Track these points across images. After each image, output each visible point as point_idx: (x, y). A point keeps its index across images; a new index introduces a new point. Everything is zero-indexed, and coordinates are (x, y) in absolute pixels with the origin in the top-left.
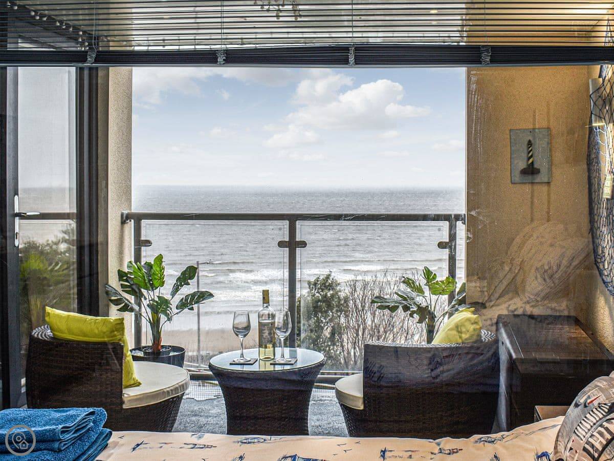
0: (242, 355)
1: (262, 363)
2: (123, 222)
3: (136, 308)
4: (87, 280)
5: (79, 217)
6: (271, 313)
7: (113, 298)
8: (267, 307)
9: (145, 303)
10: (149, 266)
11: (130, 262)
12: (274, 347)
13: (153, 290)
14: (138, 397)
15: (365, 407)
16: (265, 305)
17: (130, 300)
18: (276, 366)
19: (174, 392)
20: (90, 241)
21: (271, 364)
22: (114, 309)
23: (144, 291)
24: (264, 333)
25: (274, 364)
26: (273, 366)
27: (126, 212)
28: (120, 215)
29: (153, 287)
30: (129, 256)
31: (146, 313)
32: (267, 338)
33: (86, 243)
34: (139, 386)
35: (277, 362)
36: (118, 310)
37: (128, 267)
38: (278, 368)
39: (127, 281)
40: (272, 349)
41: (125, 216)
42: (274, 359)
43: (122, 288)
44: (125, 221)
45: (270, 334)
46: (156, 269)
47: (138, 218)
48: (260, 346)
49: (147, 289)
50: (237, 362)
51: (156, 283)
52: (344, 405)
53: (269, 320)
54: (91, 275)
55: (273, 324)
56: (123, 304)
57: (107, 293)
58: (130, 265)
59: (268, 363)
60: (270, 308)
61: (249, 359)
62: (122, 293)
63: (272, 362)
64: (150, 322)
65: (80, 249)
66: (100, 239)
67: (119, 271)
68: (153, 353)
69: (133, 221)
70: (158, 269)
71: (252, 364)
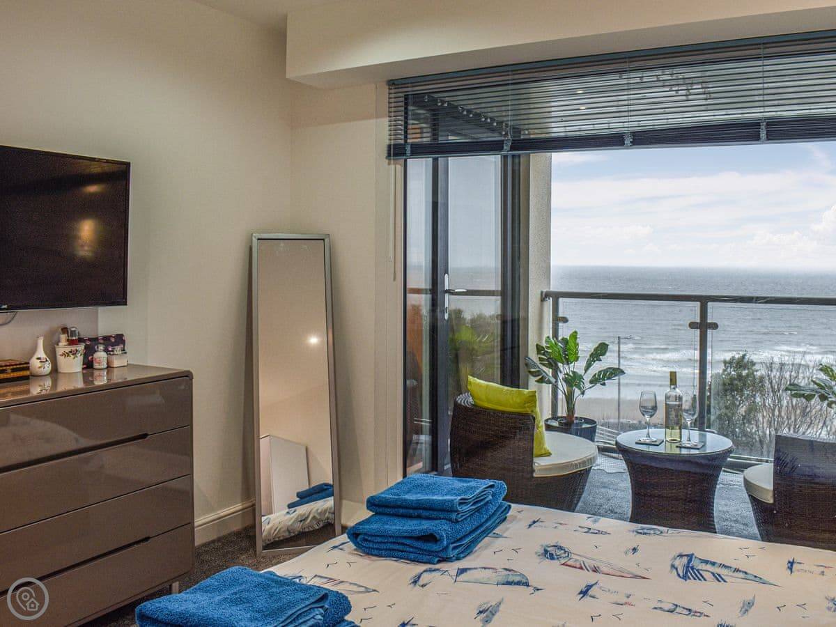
0: (648, 435)
1: (668, 444)
2: (543, 300)
3: (553, 380)
4: (509, 351)
5: (503, 294)
6: (678, 395)
7: (532, 370)
8: (674, 388)
9: (561, 376)
10: (565, 341)
11: (548, 337)
12: (680, 429)
13: (568, 364)
14: (547, 467)
15: (775, 501)
16: (672, 387)
17: (547, 372)
18: (683, 449)
19: (582, 465)
20: (512, 316)
21: (677, 447)
22: (532, 381)
23: (560, 365)
24: (671, 415)
25: (680, 447)
26: (678, 449)
27: (545, 290)
28: (540, 293)
29: (568, 362)
30: (548, 332)
31: (562, 386)
32: (673, 418)
33: (509, 318)
34: (548, 456)
35: (683, 445)
36: (536, 381)
37: (546, 342)
38: (684, 452)
39: (544, 354)
40: (678, 431)
41: (544, 294)
42: (680, 441)
43: (540, 360)
44: (544, 299)
45: (677, 416)
46: (571, 344)
47: (557, 296)
48: (667, 427)
49: (563, 363)
50: (642, 441)
51: (572, 358)
52: (752, 496)
53: (676, 401)
54: (512, 348)
55: (680, 406)
56: (540, 377)
57: (527, 365)
58: (548, 340)
59: (674, 445)
60: (677, 389)
61: (655, 440)
62: (539, 365)
63: (677, 444)
64: (565, 394)
65: (504, 323)
66: (522, 314)
67: (537, 345)
68: (566, 424)
69: (551, 299)
70: (573, 345)
71: (657, 445)
